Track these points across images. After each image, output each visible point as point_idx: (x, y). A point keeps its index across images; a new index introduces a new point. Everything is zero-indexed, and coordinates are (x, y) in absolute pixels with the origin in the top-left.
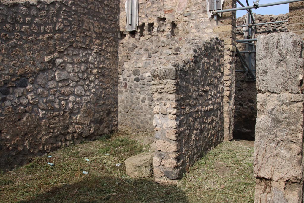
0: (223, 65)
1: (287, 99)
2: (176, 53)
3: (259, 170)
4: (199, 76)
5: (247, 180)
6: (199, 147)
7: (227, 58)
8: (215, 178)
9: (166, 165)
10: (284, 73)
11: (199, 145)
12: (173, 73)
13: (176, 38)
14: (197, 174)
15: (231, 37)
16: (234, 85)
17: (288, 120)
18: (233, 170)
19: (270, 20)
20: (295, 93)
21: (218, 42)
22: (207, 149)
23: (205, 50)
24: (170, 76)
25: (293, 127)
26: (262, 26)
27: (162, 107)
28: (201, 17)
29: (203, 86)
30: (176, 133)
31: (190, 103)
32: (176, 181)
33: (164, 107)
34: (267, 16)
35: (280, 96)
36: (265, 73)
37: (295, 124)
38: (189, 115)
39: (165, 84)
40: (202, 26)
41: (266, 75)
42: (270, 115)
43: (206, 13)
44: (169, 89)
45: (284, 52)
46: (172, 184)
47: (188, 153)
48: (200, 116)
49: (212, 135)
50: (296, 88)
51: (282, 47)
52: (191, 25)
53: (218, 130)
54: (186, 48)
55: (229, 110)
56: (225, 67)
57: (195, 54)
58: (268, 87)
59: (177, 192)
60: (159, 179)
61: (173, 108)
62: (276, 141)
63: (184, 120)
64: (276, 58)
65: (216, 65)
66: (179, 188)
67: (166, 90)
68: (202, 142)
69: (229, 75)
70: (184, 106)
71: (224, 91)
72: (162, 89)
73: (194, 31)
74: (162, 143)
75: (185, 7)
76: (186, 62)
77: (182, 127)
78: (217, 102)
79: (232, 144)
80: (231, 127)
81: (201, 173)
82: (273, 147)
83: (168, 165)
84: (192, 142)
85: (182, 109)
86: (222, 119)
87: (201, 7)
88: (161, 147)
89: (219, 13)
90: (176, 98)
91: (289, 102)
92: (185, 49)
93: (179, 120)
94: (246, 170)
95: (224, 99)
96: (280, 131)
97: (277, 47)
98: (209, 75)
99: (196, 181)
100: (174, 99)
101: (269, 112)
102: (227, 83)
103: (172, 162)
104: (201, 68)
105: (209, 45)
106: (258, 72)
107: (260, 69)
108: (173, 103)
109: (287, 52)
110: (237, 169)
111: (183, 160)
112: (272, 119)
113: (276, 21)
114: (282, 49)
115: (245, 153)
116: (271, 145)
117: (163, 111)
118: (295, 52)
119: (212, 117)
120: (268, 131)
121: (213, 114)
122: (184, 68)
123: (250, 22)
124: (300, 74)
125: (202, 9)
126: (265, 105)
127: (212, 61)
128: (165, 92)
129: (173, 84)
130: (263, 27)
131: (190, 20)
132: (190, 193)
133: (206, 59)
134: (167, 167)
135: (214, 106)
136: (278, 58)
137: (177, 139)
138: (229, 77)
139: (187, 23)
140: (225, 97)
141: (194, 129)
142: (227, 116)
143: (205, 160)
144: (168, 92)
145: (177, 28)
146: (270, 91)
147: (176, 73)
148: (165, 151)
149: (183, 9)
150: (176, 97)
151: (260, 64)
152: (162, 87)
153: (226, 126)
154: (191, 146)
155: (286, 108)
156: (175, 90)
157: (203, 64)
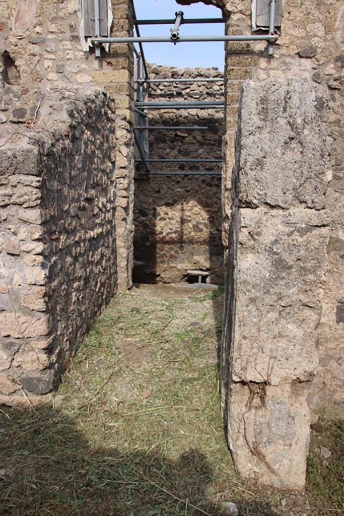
0: (114, 147)
1: (302, 221)
2: (16, 120)
3: (245, 369)
4: (78, 169)
5: (187, 372)
6: (84, 314)
7: (122, 134)
8: (125, 375)
9: (24, 366)
10: (297, 166)
11: (83, 309)
12: (34, 160)
13: (15, 88)
14: (89, 372)
15: (128, 94)
16: (133, 187)
17: (303, 264)
18: (154, 353)
19: (173, 76)
20: (319, 208)
21: (107, 101)
22: (96, 313)
23: (88, 114)
24: (26, 168)
25: (311, 277)
26: (159, 85)
27: (8, 239)
28: (68, 49)
29: (86, 191)
30: (44, 296)
31: (66, 225)
32: (50, 395)
33: (13, 238)
34: (167, 68)
35: (289, 214)
36: (260, 163)
37: (314, 271)
38: (64, 251)
39: (12, 186)
40: (69, 68)
41: (262, 168)
42: (268, 255)
43: (77, 40)
44: (26, 197)
45: (299, 120)
46: (40, 405)
47: (67, 330)
48: (82, 252)
49: (103, 285)
50: (320, 198)
51: (294, 110)
52: (47, 63)
53: (110, 272)
54: (51, 107)
55: (125, 234)
56: (118, 152)
57: (72, 120)
58: (266, 194)
59: (57, 423)
60: (10, 396)
61: (35, 240)
62: (278, 306)
63: (58, 265)
64: (283, 134)
65: (105, 147)
66: (58, 411)
67: (18, 201)
68: (89, 302)
69: (124, 168)
70: (56, 234)
71: (117, 198)
72: (8, 198)
73: (53, 76)
74: (13, 319)
75: (32, 23)
76: (57, 138)
77: (55, 279)
78: (107, 219)
79: (133, 295)
80: (129, 265)
81: (97, 368)
82: (274, 319)
83: (29, 365)
84: (72, 308)
85: (52, 240)
86: (114, 251)
87: (65, 26)
88: (10, 329)
89: (104, 44)
90: (42, 218)
91: (306, 226)
92: (49, 108)
93: (49, 264)
94: (178, 350)
95: (116, 214)
96: (286, 286)
97: (285, 110)
98: (94, 166)
99: (90, 388)
100: (36, 220)
101: (267, 248)
102: (121, 182)
103: (38, 358)
104: (82, 152)
105: (94, 105)
106: (245, 162)
107: (249, 155)
108: (35, 229)
109: (304, 120)
110: (162, 349)
111: (59, 348)
112: (273, 262)
113: (181, 78)
114: (295, 114)
115: (162, 312)
116: (269, 315)
117: (12, 248)
118: (320, 123)
119: (101, 251)
120: (263, 287)
121: (101, 243)
122: (55, 150)
123: (141, 76)
124: (328, 168)
125: (69, 32)
126: (258, 234)
127: (98, 139)
128: (15, 204)
129: (35, 186)
130: (161, 87)
131: (44, 53)
132: (86, 422)
133: (89, 133)
134: (28, 369)
135: (103, 229)
136: (286, 132)
137: (48, 307)
138: (126, 172)
139: (37, 58)
140: (118, 209)
141: (74, 280)
142: (123, 244)
143: (97, 336)
144: (22, 205)
145: (16, 67)
146: (269, 204)
147: (40, 162)
148: (21, 337)
149: (28, 26)
150: (41, 215)
151: (250, 144)
152: (7, 192)
153: (122, 263)
154: (70, 315)
155: (300, 240)
156: (40, 199)
157: (86, 143)
